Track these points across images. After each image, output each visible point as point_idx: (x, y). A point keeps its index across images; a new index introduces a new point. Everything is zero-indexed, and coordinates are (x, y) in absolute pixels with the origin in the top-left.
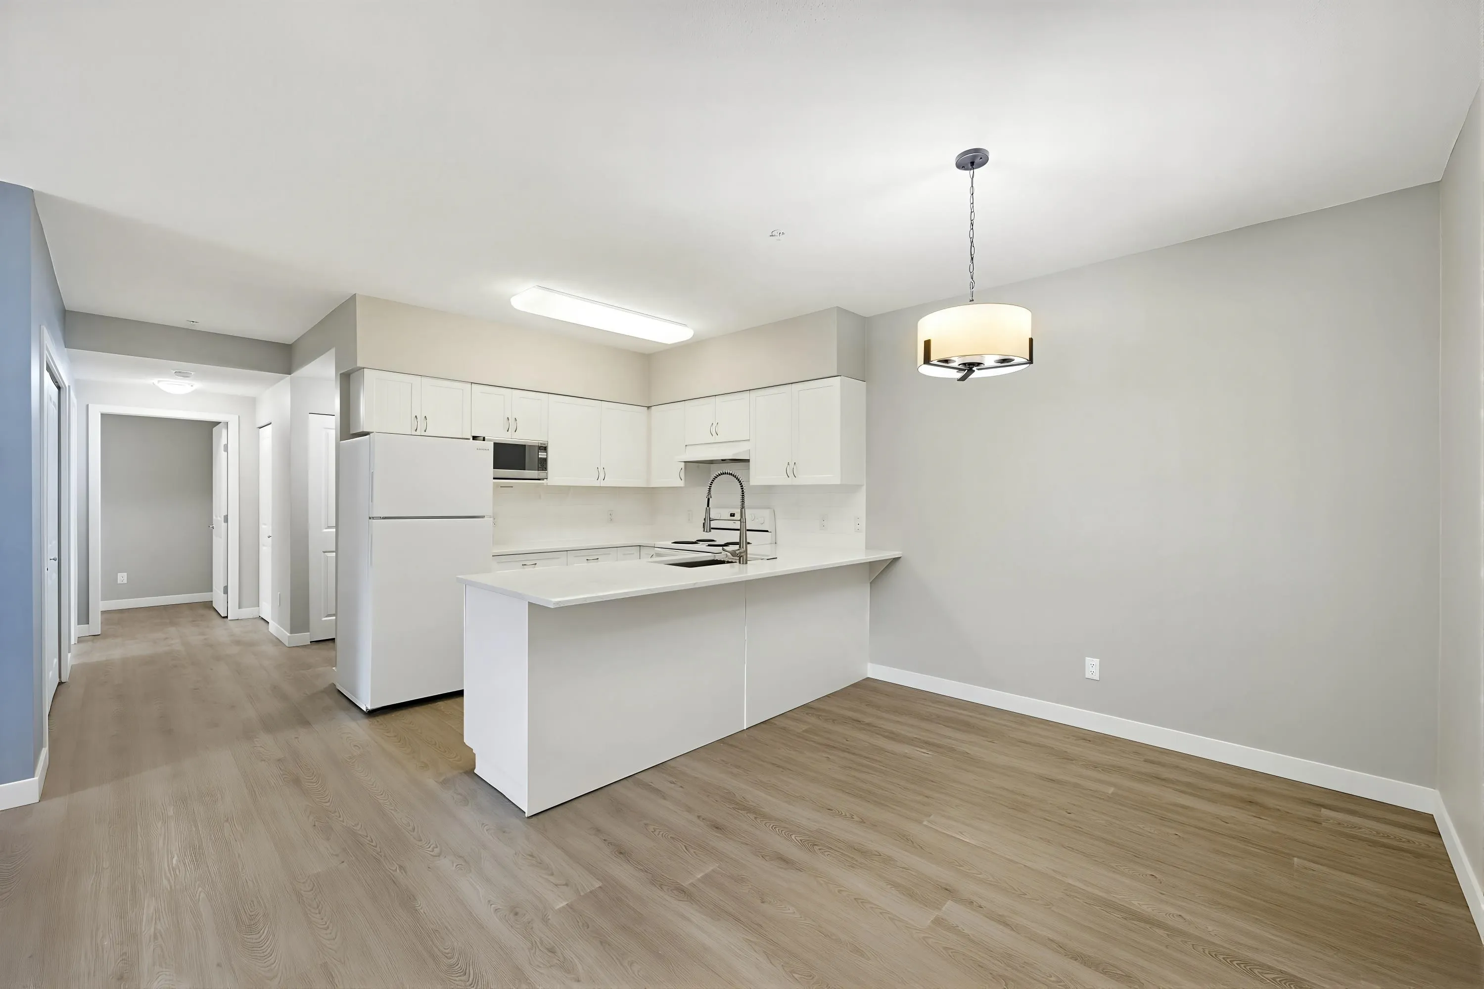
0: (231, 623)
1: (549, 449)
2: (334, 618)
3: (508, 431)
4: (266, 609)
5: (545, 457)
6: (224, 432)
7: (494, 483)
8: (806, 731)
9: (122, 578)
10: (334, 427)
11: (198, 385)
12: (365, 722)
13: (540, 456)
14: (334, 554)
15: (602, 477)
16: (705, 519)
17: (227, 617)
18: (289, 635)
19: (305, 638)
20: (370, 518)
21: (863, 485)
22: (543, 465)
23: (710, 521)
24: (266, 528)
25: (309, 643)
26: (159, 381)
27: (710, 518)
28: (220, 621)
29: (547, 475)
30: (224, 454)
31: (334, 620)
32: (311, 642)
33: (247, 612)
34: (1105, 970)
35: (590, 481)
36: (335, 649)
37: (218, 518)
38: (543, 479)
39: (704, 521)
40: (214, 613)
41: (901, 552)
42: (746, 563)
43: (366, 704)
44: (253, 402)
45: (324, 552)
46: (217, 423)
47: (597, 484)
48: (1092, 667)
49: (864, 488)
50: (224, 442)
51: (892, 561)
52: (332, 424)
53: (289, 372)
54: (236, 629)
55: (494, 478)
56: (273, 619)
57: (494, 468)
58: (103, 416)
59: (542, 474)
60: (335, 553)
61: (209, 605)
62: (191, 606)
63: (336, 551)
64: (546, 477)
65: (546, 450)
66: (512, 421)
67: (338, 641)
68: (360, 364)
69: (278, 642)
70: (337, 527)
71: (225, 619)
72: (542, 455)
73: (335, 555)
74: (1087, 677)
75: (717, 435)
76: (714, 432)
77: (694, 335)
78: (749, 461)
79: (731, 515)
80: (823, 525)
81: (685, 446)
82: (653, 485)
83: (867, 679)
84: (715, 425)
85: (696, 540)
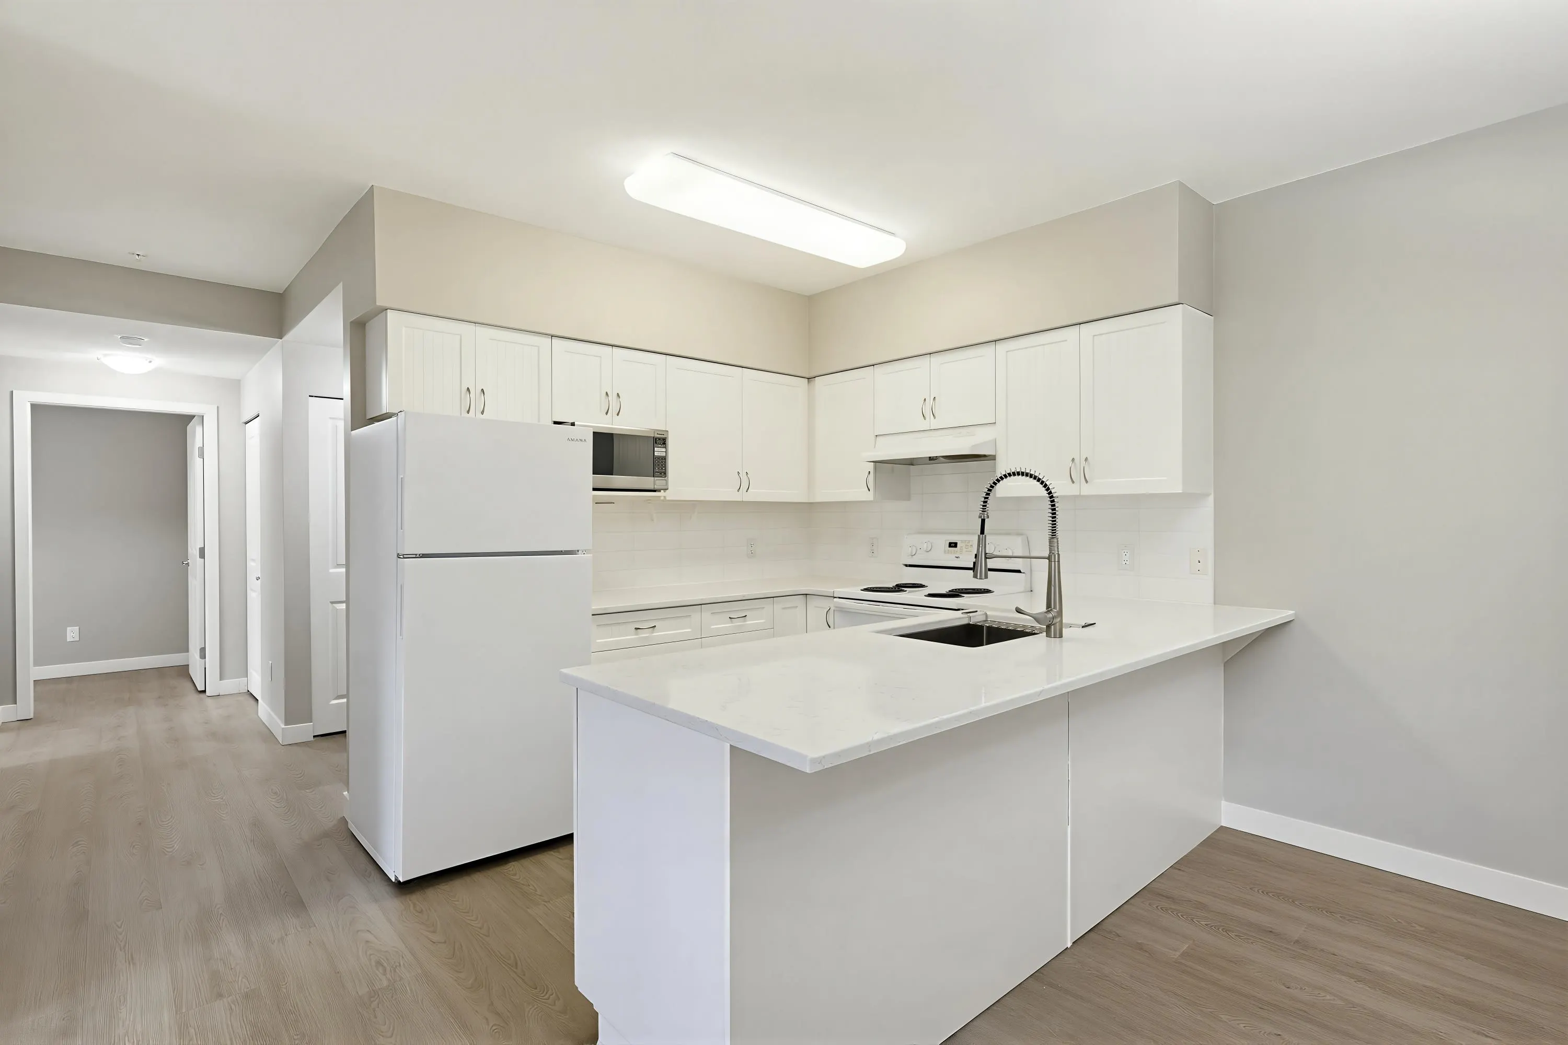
0: (209, 701)
1: (670, 442)
2: (345, 700)
3: (607, 413)
4: (256, 682)
5: (664, 454)
6: (199, 430)
7: (594, 496)
9: (72, 634)
10: (342, 417)
11: (159, 361)
12: (394, 904)
13: (656, 454)
14: (343, 606)
15: (744, 486)
17: (204, 691)
18: (284, 727)
19: (304, 731)
20: (398, 556)
21: (1211, 494)
22: (659, 468)
23: (986, 558)
24: (255, 567)
25: (312, 739)
26: (105, 355)
28: (194, 697)
29: (667, 484)
30: (199, 461)
31: (346, 704)
32: (314, 736)
33: (230, 685)
35: (728, 493)
36: (345, 748)
37: (193, 551)
38: (659, 491)
40: (190, 685)
41: (1294, 612)
42: (1061, 636)
43: (398, 871)
44: (235, 387)
45: (332, 603)
46: (191, 417)
47: (737, 497)
49: (1211, 499)
50: (198, 443)
51: (1265, 632)
52: (341, 410)
53: (280, 337)
54: (214, 711)
55: (594, 489)
56: (262, 698)
57: (593, 474)
58: (35, 407)
59: (658, 482)
60: (345, 604)
61: (183, 671)
62: (160, 672)
63: (347, 601)
64: (665, 487)
65: (664, 443)
66: (612, 397)
67: (350, 734)
68: (380, 302)
69: (268, 736)
70: (347, 566)
71: (202, 695)
72: (659, 452)
73: (345, 607)
75: (935, 418)
76: (928, 413)
77: (905, 252)
78: (993, 458)
79: (950, 546)
80: (1126, 562)
81: (874, 438)
82: (818, 499)
83: (1222, 829)
84: (930, 402)
85: (895, 585)
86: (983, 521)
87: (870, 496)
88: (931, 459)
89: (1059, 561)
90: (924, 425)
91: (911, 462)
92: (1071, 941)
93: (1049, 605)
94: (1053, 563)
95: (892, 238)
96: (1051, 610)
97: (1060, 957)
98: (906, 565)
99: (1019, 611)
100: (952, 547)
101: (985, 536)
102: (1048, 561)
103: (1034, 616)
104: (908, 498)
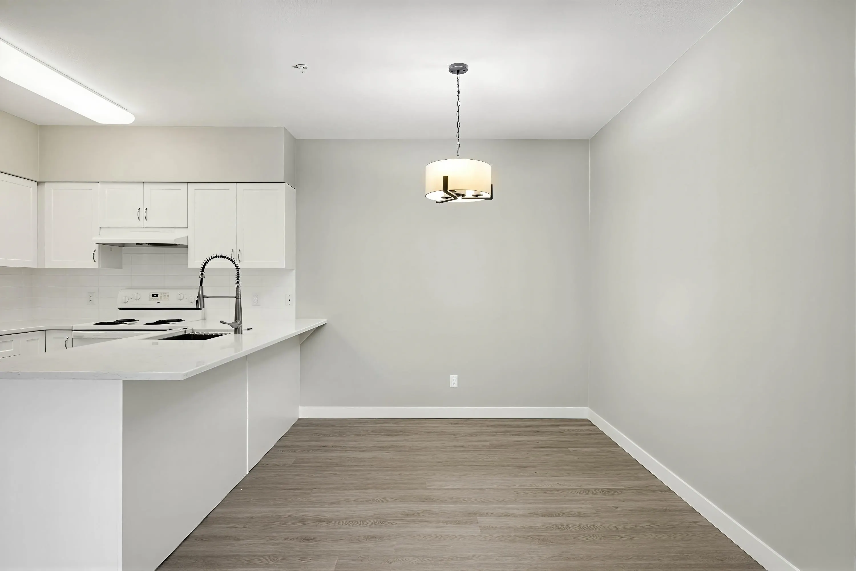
8: (295, 462)
16: (198, 297)
23: (203, 298)
27: (203, 296)
34: (556, 515)
39: (197, 299)
41: (326, 320)
42: (242, 333)
48: (454, 380)
49: (294, 271)
51: (316, 329)
74: (451, 387)
75: (147, 220)
76: (142, 217)
77: (135, 121)
78: (186, 246)
79: (153, 296)
80: (256, 302)
81: (99, 228)
82: (48, 265)
83: (300, 419)
84: (143, 211)
85: (116, 320)
86: (202, 280)
87: (96, 265)
88: (137, 244)
89: (241, 298)
90: (140, 224)
91: (123, 245)
92: (249, 470)
93: (236, 319)
94: (238, 299)
95: (125, 111)
96: (237, 321)
97: (245, 478)
98: (120, 309)
99: (222, 322)
100: (155, 296)
101: (203, 287)
102: (235, 298)
103: (230, 324)
104: (120, 267)
